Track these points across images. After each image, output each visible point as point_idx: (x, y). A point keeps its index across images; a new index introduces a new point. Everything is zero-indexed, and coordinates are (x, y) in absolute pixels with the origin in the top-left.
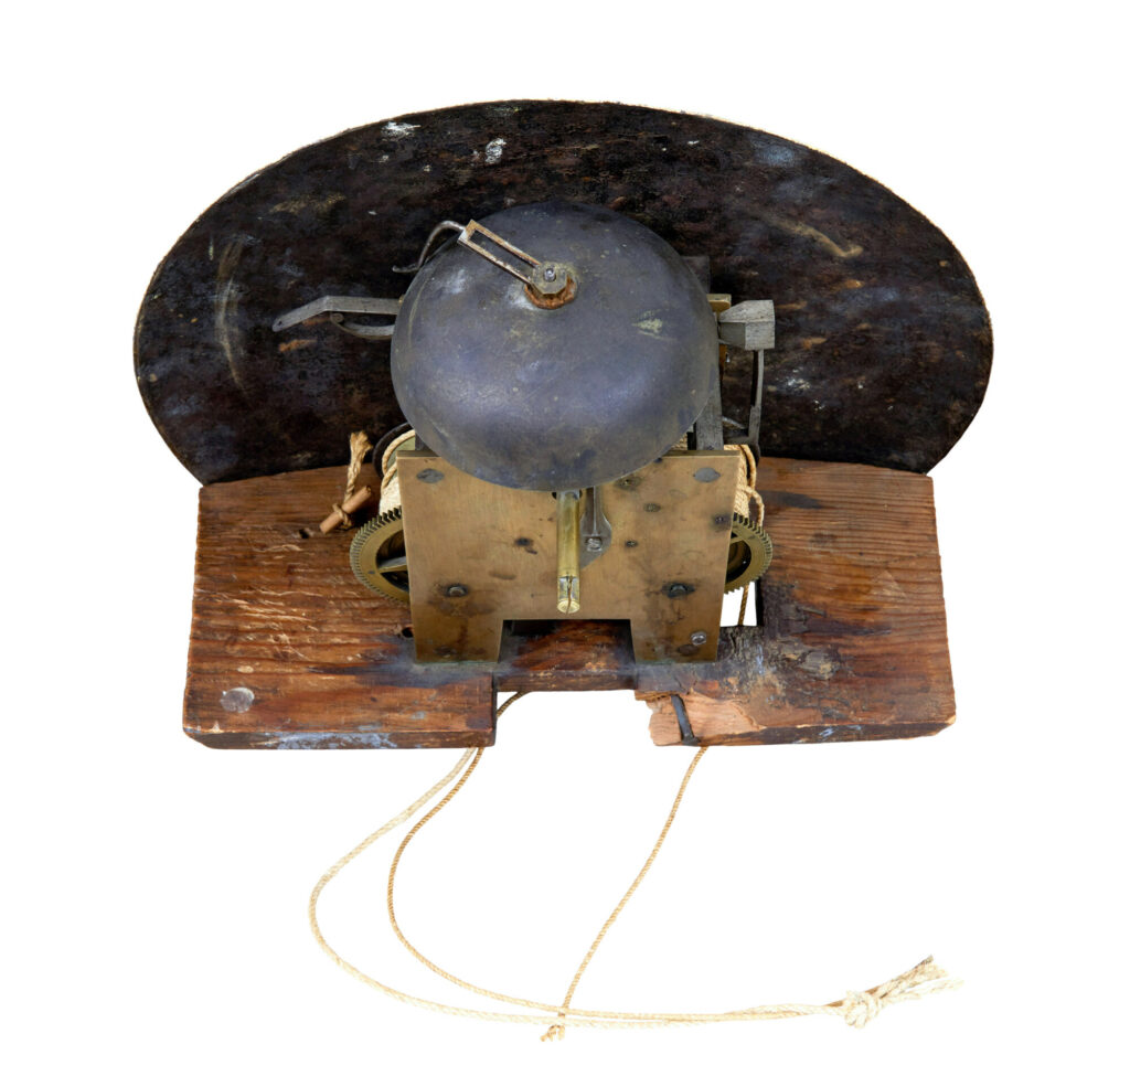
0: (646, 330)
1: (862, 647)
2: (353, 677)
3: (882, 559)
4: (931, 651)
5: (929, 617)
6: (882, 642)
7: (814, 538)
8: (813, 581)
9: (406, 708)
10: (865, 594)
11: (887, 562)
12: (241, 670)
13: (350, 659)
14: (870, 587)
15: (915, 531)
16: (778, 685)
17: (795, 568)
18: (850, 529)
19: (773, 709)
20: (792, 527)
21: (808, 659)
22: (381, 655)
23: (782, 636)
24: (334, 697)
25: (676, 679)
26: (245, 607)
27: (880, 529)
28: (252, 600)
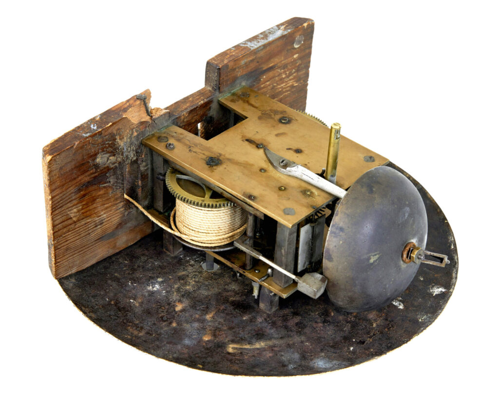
0: (376, 255)
1: (86, 176)
2: (264, 69)
3: (77, 226)
4: (58, 189)
5: (59, 207)
6: (78, 184)
7: (103, 221)
8: (104, 199)
9: (248, 64)
10: (84, 205)
11: (75, 225)
12: (297, 55)
13: (265, 77)
14: (82, 209)
15: (62, 248)
16: (119, 141)
17: (111, 202)
18: (89, 234)
19: (121, 127)
20: (112, 222)
21: (106, 160)
22: (255, 83)
23: (116, 166)
24: (271, 56)
25: (156, 124)
26: (294, 83)
27: (77, 241)
28: (292, 86)
